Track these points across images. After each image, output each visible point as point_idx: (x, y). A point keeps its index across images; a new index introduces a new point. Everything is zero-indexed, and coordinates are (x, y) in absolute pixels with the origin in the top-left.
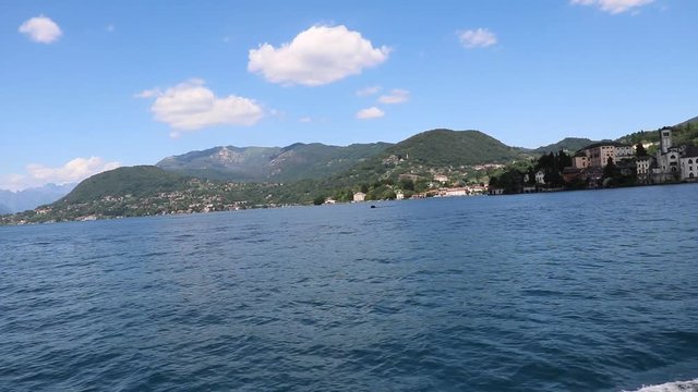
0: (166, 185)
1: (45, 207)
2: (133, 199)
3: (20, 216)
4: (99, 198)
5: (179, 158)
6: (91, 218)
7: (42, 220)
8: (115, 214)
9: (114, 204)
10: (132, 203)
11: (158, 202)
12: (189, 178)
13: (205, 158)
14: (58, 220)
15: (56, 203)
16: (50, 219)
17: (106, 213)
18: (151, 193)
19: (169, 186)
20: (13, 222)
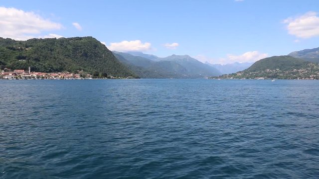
0: (297, 65)
1: (240, 72)
2: (281, 71)
3: (230, 75)
4: (264, 70)
5: (300, 53)
6: (261, 78)
7: (240, 78)
8: (272, 77)
9: (271, 73)
10: (281, 73)
11: (294, 73)
12: (308, 62)
13: (313, 53)
14: (247, 78)
15: (244, 71)
16: (243, 77)
17: (269, 77)
18: (289, 69)
19: (298, 66)
20: (228, 78)
